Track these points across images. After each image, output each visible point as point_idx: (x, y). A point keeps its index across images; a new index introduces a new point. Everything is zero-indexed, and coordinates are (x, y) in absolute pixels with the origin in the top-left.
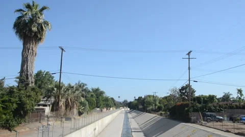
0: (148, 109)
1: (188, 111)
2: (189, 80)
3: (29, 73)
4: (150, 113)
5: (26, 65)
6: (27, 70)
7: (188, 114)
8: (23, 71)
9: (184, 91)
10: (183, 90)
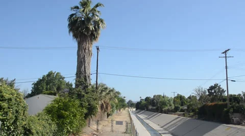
0: (163, 109)
1: (228, 112)
2: (227, 79)
3: (87, 75)
4: (167, 113)
5: (83, 66)
6: (85, 71)
7: (229, 116)
8: (81, 72)
9: (213, 91)
10: (211, 90)
